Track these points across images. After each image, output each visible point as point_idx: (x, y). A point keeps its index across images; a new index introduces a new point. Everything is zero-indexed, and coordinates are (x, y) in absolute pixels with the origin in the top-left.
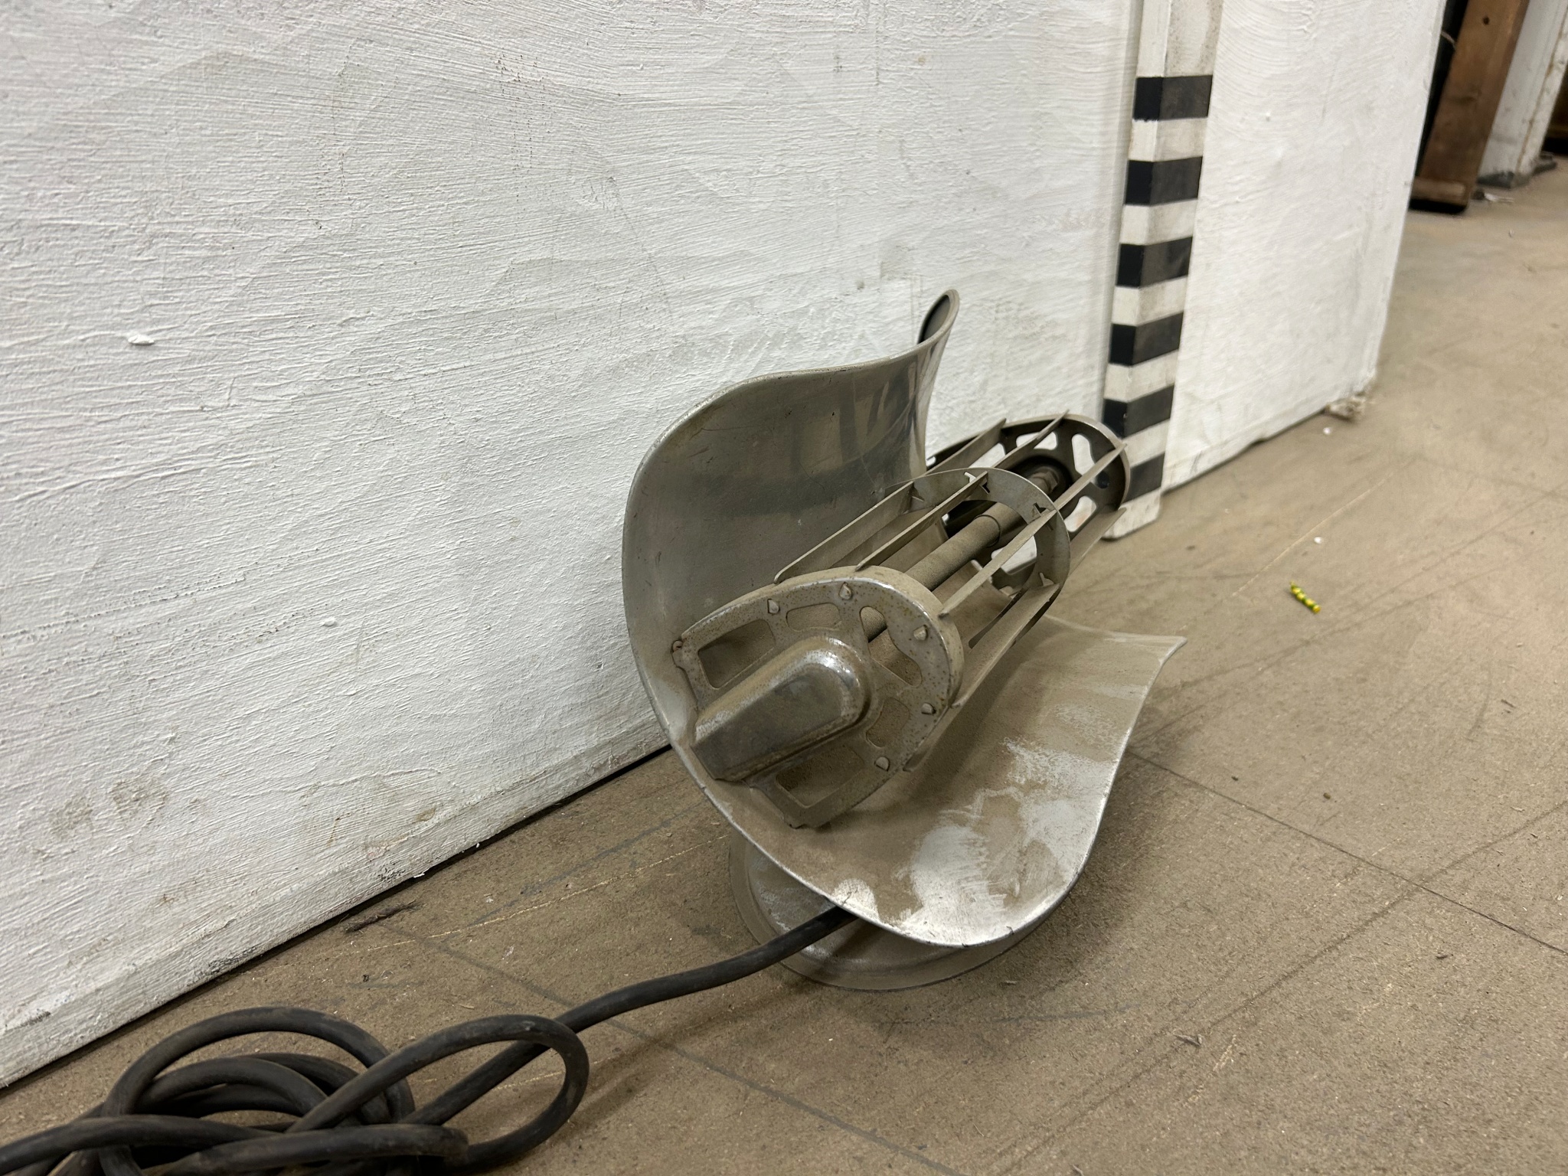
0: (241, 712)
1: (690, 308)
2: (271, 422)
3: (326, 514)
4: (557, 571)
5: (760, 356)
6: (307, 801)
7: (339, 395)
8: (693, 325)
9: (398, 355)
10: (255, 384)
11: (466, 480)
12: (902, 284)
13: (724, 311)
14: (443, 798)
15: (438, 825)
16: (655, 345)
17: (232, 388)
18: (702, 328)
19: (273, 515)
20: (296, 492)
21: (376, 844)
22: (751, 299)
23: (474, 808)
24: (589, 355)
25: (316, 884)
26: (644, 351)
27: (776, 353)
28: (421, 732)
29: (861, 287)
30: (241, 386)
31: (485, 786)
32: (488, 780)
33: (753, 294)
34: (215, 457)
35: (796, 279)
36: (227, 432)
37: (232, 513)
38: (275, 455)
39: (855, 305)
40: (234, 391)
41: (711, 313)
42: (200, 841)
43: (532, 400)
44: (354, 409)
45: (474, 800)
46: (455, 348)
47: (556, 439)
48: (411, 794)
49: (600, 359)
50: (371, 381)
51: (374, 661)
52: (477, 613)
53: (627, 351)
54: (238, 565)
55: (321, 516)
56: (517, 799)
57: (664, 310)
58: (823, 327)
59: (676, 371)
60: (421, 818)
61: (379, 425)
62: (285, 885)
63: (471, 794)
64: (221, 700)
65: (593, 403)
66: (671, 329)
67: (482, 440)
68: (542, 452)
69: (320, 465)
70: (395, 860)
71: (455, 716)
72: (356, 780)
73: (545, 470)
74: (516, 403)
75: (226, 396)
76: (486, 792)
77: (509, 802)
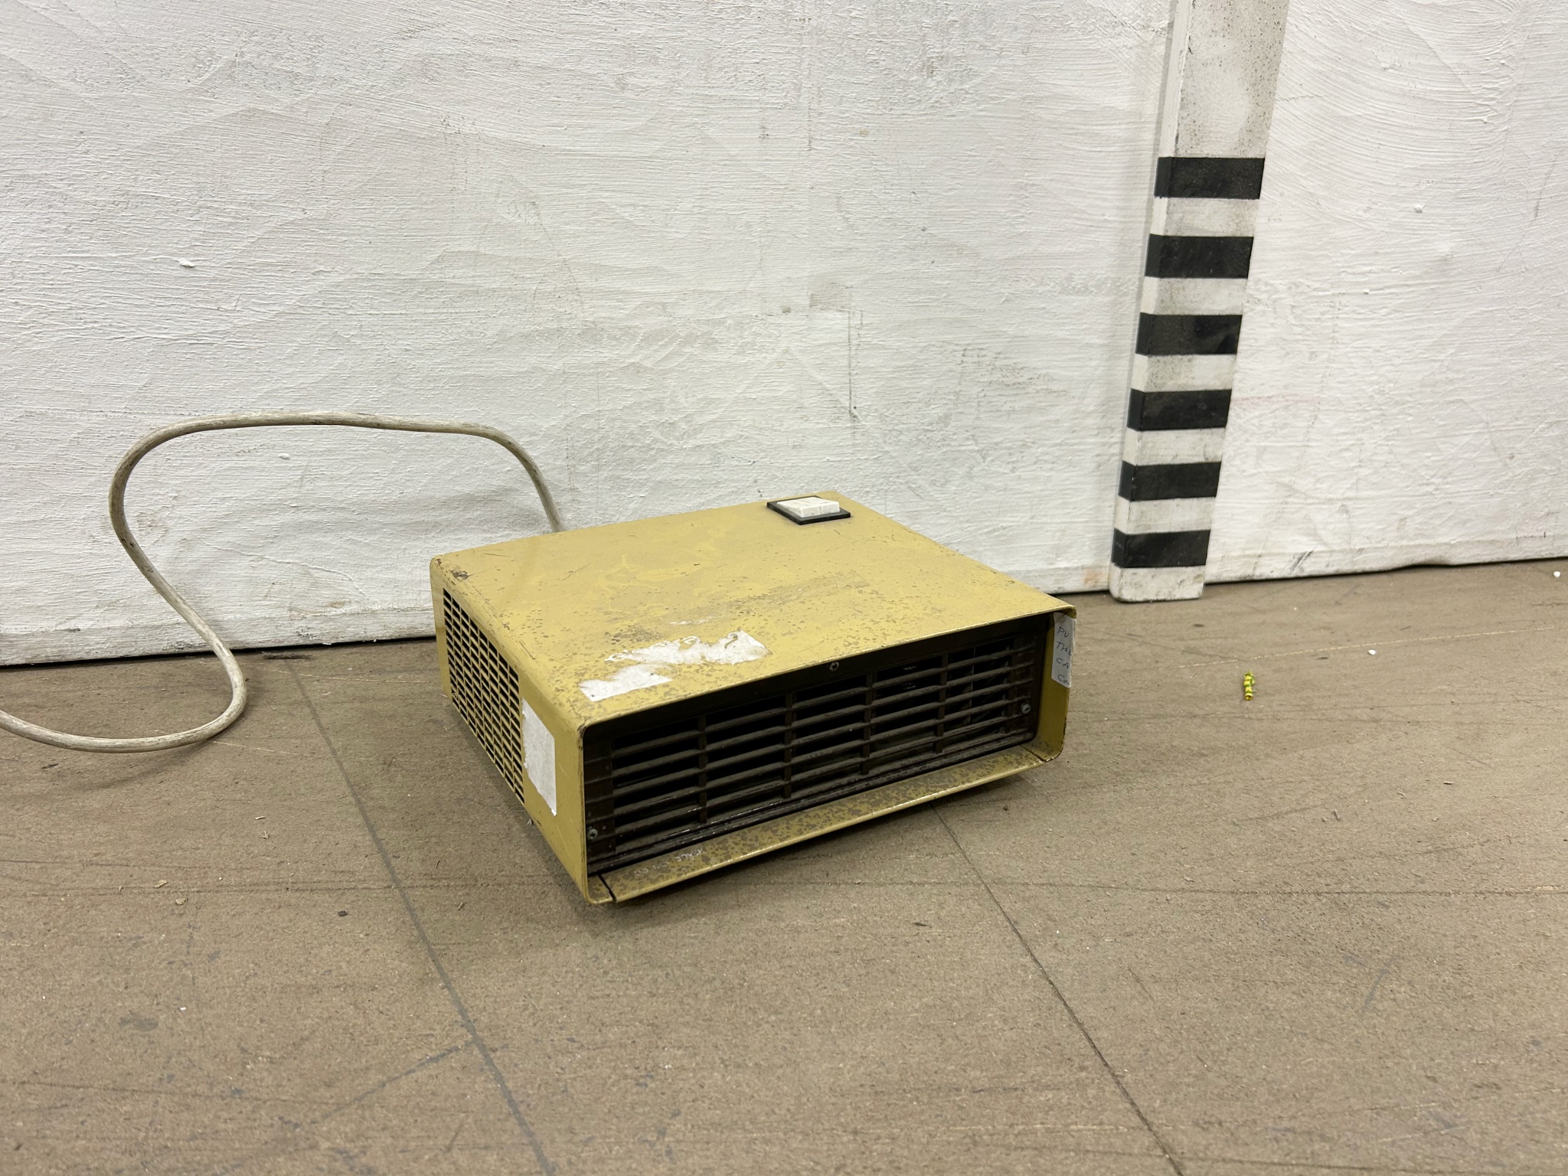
0: (220, 495)
1: (602, 302)
2: (261, 324)
3: (290, 388)
4: (463, 468)
5: (671, 349)
6: (254, 564)
7: (308, 317)
8: (603, 315)
9: (352, 298)
10: (253, 300)
11: (394, 388)
12: (838, 315)
13: (635, 309)
14: (351, 597)
15: (345, 614)
16: (565, 325)
17: (238, 300)
18: (613, 319)
19: (256, 380)
20: (272, 370)
21: (300, 611)
22: (664, 305)
23: (373, 612)
24: (505, 322)
25: (252, 620)
26: (555, 326)
27: (688, 350)
28: (340, 547)
29: (787, 311)
30: (244, 300)
31: (386, 602)
32: (389, 598)
33: (665, 301)
34: (223, 338)
35: (712, 295)
36: (232, 325)
37: (229, 374)
38: (261, 345)
39: (779, 325)
40: (240, 302)
41: (623, 309)
42: (183, 564)
43: (453, 344)
44: (318, 327)
45: (375, 608)
46: (395, 300)
47: (470, 375)
48: (328, 586)
49: (514, 326)
50: (331, 311)
51: (312, 490)
52: (393, 480)
53: (540, 325)
54: (229, 405)
55: (287, 388)
56: (410, 619)
57: (576, 300)
58: (741, 337)
59: (585, 346)
60: (333, 605)
61: (334, 340)
62: (231, 612)
63: (374, 603)
64: (208, 484)
65: (505, 356)
66: (582, 315)
67: (409, 364)
68: (458, 381)
69: (291, 357)
70: (309, 626)
71: (368, 545)
72: (289, 563)
73: (459, 395)
74: (439, 345)
75: (234, 304)
76: (385, 606)
77: (403, 619)
